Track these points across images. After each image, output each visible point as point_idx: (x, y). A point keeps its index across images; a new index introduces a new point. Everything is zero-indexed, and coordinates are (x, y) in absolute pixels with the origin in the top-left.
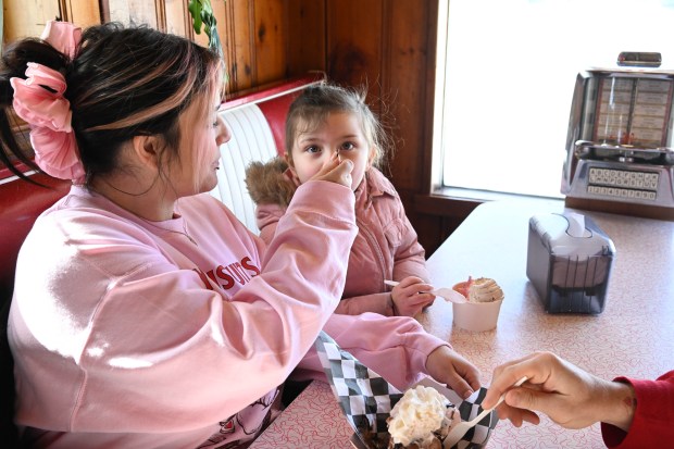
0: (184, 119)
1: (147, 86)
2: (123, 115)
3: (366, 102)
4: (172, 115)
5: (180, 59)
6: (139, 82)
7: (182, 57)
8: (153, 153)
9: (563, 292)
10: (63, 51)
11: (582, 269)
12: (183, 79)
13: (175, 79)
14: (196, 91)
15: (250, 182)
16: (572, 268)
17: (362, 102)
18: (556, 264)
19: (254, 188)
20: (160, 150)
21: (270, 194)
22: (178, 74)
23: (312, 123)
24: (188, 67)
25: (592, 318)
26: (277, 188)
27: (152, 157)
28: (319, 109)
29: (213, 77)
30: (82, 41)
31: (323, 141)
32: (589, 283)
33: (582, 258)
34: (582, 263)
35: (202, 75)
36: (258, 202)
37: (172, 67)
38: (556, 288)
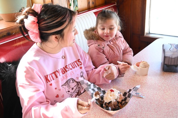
0: (65, 31)
1: (56, 23)
2: (50, 30)
3: (118, 15)
4: (62, 30)
5: (65, 16)
6: (54, 22)
7: (66, 15)
8: (57, 39)
9: (168, 66)
10: (37, 12)
11: (173, 60)
12: (65, 21)
13: (63, 21)
14: (69, 24)
15: (85, 35)
16: (170, 60)
17: (117, 15)
18: (166, 58)
19: (87, 36)
20: (59, 38)
21: (91, 37)
22: (64, 20)
23: (103, 22)
24: (67, 18)
25: (176, 74)
26: (93, 36)
27: (57, 40)
28: (105, 18)
29: (74, 20)
30: (42, 8)
31: (105, 27)
32: (175, 64)
33: (174, 57)
34: (173, 58)
35: (71, 20)
36: (88, 40)
37: (63, 18)
38: (166, 64)
